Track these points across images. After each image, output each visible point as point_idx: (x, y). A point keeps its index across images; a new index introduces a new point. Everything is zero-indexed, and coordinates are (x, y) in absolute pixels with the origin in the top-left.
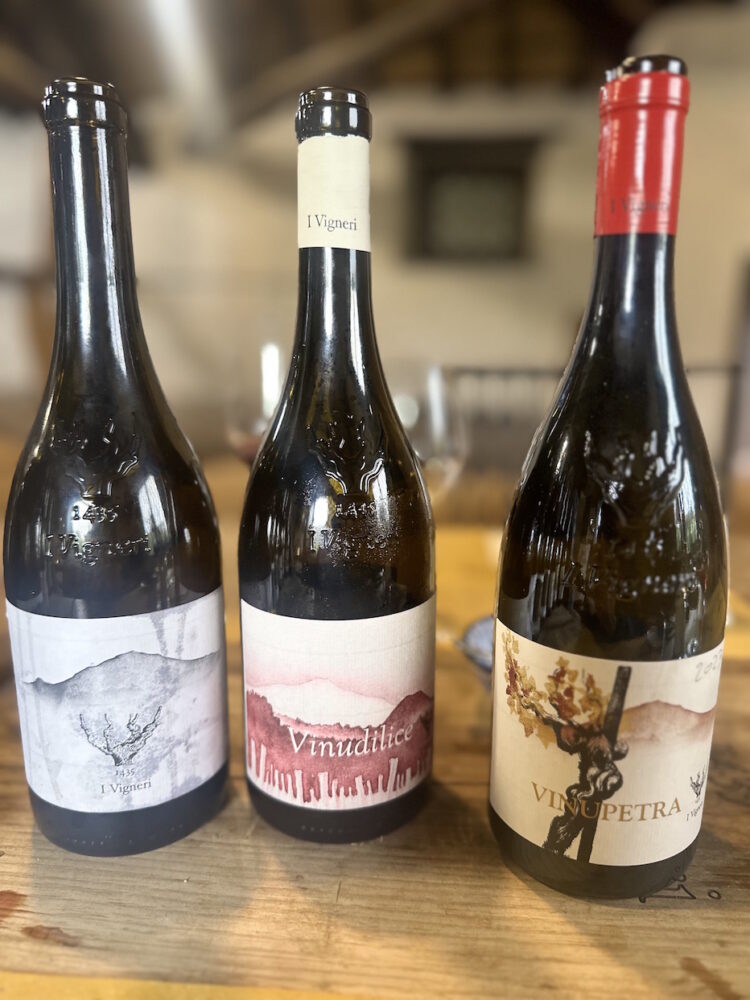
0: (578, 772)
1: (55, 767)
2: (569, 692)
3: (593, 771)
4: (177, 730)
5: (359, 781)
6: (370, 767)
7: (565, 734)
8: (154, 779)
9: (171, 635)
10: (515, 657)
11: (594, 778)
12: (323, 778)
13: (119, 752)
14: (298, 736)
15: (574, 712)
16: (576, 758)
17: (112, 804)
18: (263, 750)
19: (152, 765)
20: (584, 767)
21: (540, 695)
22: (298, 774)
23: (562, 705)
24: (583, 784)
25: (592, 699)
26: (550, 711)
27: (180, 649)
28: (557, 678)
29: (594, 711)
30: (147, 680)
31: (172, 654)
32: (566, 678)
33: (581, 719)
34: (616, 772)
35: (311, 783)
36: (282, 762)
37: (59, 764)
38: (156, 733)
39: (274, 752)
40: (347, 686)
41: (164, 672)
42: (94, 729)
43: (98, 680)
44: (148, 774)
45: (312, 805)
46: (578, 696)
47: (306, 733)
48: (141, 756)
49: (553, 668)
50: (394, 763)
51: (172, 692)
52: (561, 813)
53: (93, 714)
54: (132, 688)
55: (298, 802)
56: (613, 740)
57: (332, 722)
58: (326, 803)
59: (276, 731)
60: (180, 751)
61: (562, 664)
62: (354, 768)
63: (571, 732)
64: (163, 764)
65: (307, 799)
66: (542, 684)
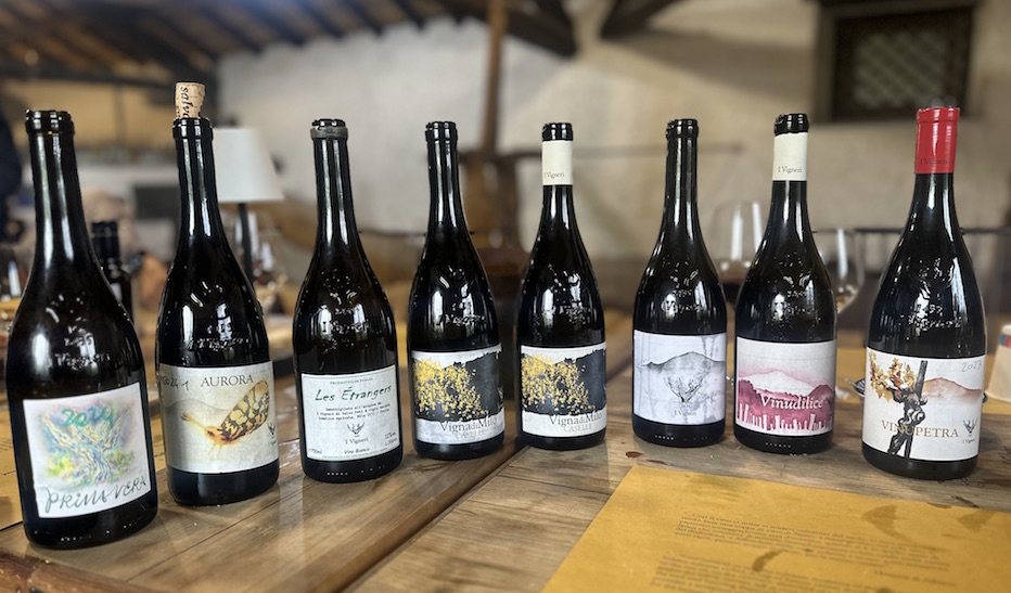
0: (903, 412)
1: (654, 402)
2: (899, 374)
3: (910, 411)
4: (708, 392)
5: (795, 421)
6: (801, 415)
7: (898, 394)
8: (697, 411)
9: (708, 348)
10: (875, 362)
11: (911, 415)
12: (777, 418)
13: (684, 396)
14: (766, 398)
15: (901, 383)
16: (902, 404)
17: (678, 420)
18: (747, 406)
19: (697, 405)
20: (906, 409)
21: (886, 377)
22: (765, 417)
23: (895, 381)
24: (906, 418)
25: (909, 376)
26: (890, 384)
27: (711, 355)
28: (893, 368)
29: (911, 381)
30: (698, 367)
31: (708, 356)
32: (897, 367)
33: (904, 386)
34: (921, 411)
35: (771, 421)
36: (757, 412)
37: (656, 401)
38: (699, 390)
39: (753, 406)
40: (791, 375)
41: (705, 363)
42: (674, 385)
43: (678, 362)
44: (695, 409)
45: (772, 432)
46: (902, 375)
47: (769, 396)
48: (693, 400)
49: (892, 363)
50: (813, 416)
51: (708, 373)
52: (896, 433)
53: (674, 378)
54: (692, 368)
55: (765, 431)
56: (920, 396)
57: (783, 392)
58: (779, 431)
59: (754, 396)
60: (709, 401)
61: (895, 361)
62: (793, 415)
63: (900, 392)
64: (701, 405)
65: (769, 429)
66: (886, 372)
